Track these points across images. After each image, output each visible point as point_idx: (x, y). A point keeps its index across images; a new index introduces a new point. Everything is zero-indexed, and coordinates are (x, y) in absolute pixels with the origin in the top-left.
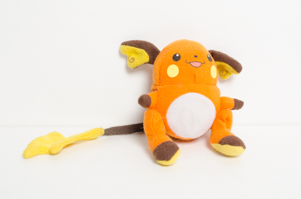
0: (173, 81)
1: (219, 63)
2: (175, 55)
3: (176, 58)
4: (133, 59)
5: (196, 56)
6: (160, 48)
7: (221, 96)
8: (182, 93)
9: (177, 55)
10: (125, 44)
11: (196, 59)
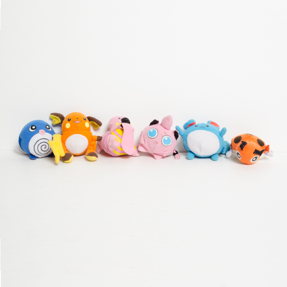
0: (68, 129)
1: (91, 122)
2: (69, 119)
3: (69, 120)
4: (55, 121)
5: (78, 119)
6: (65, 116)
7: (93, 135)
8: (72, 135)
9: (70, 119)
10: (52, 114)
11: (77, 120)
